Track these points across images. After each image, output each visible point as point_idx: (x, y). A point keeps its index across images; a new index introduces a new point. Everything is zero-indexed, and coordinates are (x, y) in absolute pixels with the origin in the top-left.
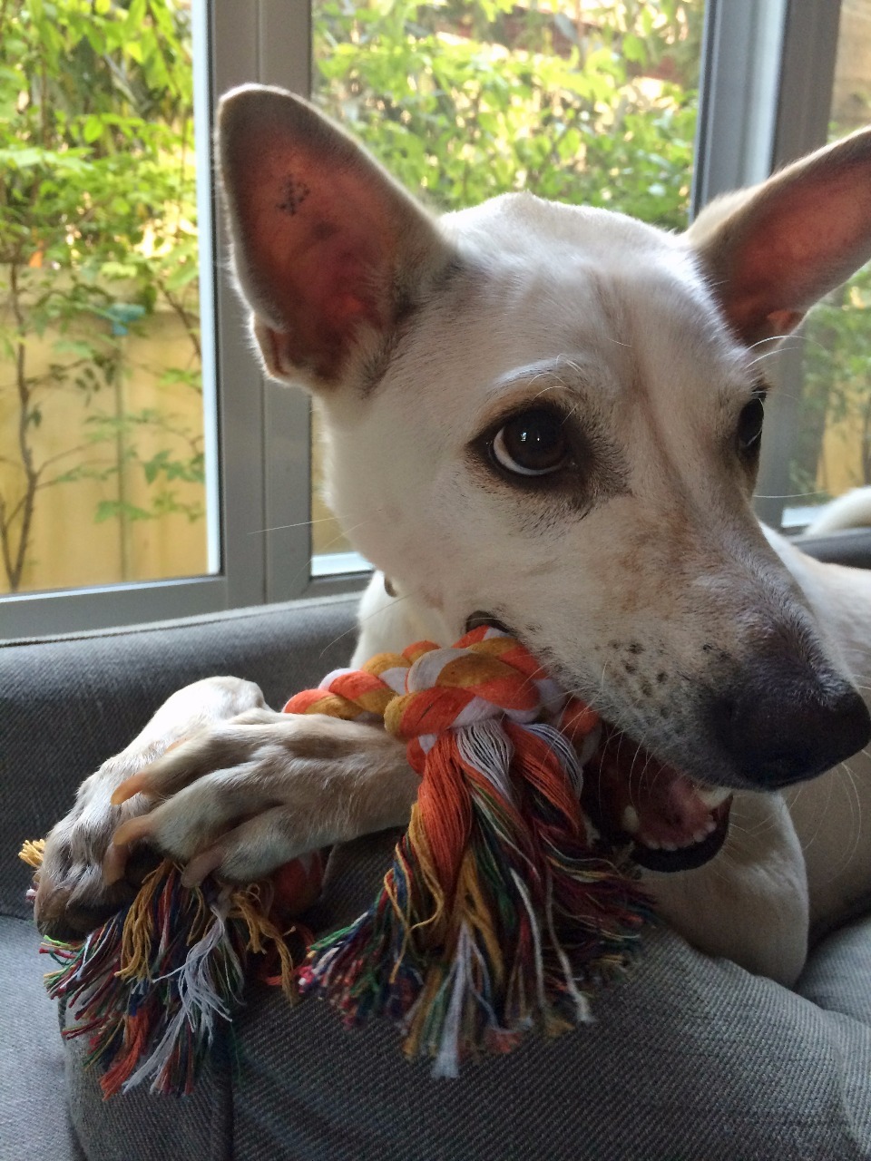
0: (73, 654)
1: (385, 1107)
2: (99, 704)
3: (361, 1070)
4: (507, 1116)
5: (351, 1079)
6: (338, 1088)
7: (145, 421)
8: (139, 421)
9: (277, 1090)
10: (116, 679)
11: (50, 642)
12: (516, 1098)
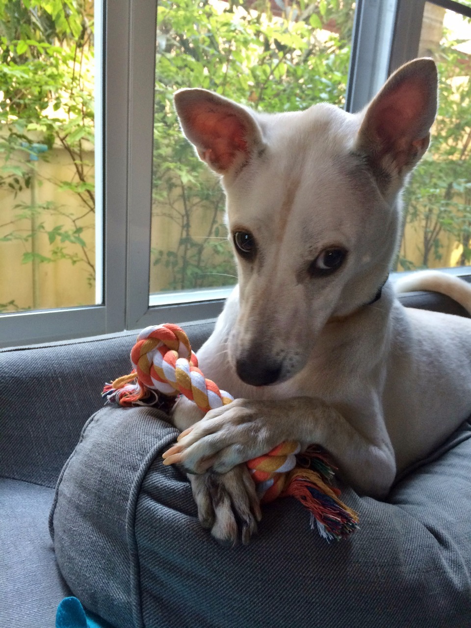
0: (47, 355)
1: (206, 564)
2: (60, 379)
3: (195, 549)
4: (258, 566)
5: (191, 553)
6: (186, 556)
7: (48, 208)
8: (44, 208)
9: (159, 557)
10: (68, 367)
11: (35, 348)
12: (261, 558)
